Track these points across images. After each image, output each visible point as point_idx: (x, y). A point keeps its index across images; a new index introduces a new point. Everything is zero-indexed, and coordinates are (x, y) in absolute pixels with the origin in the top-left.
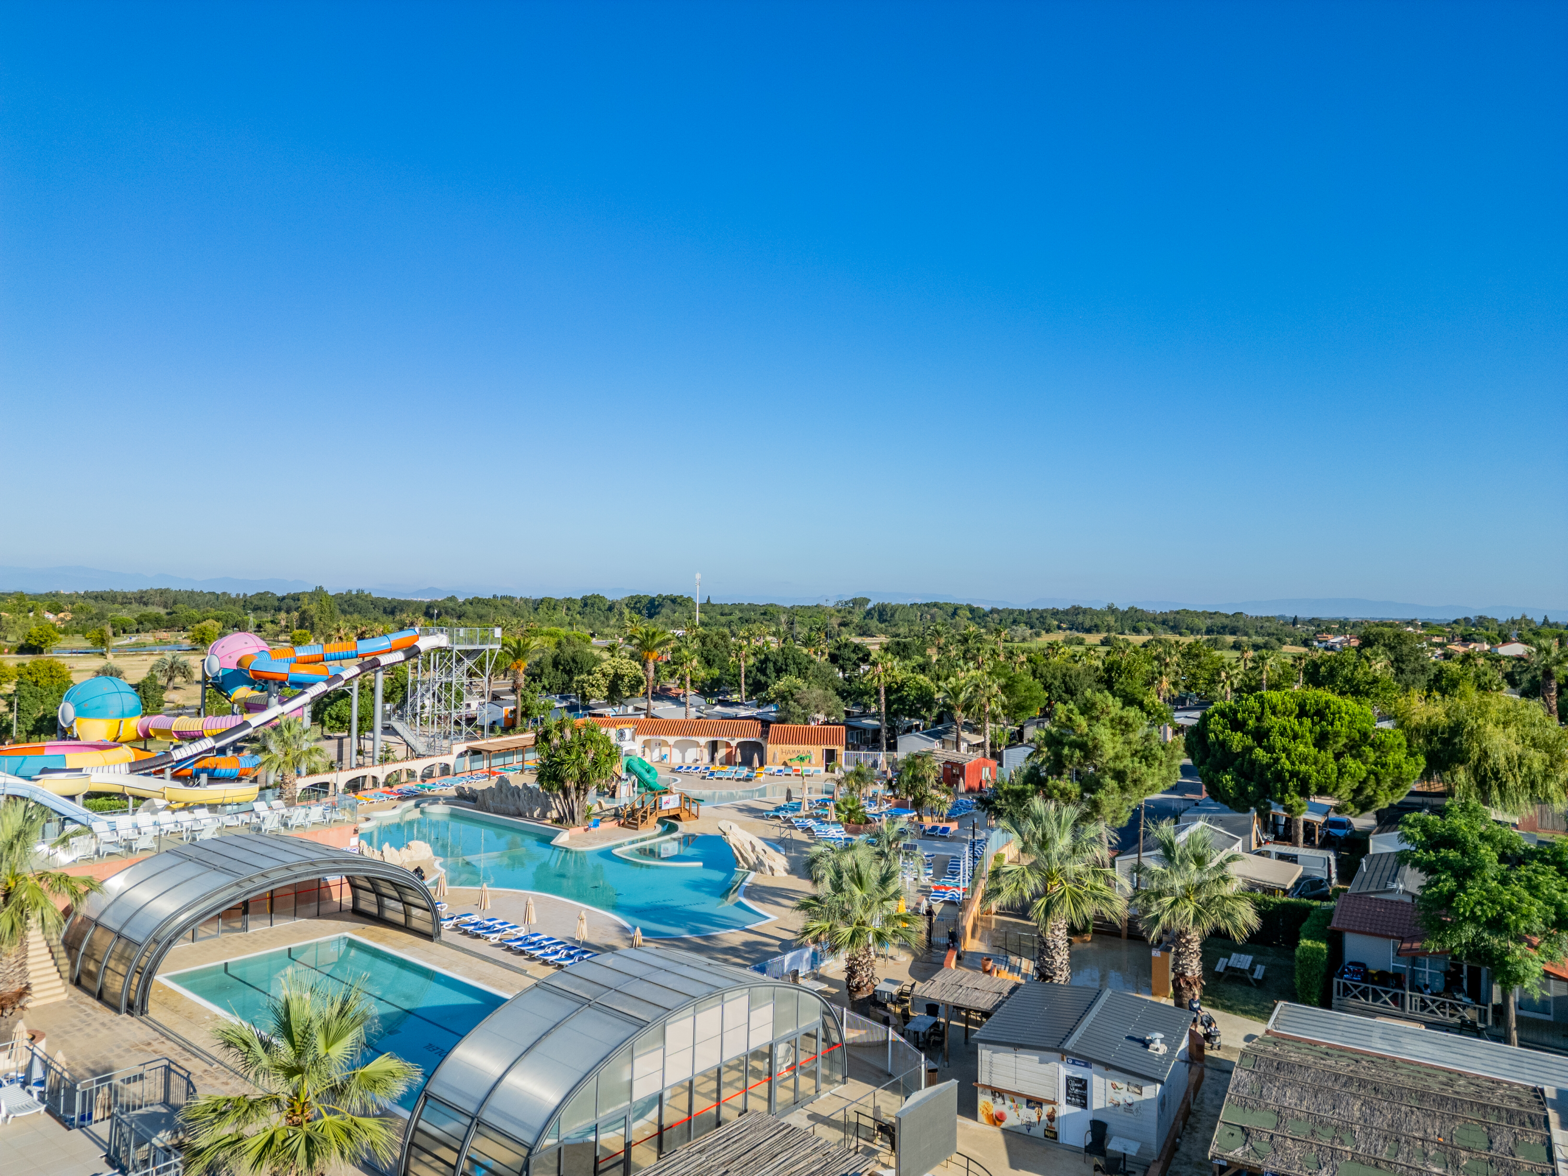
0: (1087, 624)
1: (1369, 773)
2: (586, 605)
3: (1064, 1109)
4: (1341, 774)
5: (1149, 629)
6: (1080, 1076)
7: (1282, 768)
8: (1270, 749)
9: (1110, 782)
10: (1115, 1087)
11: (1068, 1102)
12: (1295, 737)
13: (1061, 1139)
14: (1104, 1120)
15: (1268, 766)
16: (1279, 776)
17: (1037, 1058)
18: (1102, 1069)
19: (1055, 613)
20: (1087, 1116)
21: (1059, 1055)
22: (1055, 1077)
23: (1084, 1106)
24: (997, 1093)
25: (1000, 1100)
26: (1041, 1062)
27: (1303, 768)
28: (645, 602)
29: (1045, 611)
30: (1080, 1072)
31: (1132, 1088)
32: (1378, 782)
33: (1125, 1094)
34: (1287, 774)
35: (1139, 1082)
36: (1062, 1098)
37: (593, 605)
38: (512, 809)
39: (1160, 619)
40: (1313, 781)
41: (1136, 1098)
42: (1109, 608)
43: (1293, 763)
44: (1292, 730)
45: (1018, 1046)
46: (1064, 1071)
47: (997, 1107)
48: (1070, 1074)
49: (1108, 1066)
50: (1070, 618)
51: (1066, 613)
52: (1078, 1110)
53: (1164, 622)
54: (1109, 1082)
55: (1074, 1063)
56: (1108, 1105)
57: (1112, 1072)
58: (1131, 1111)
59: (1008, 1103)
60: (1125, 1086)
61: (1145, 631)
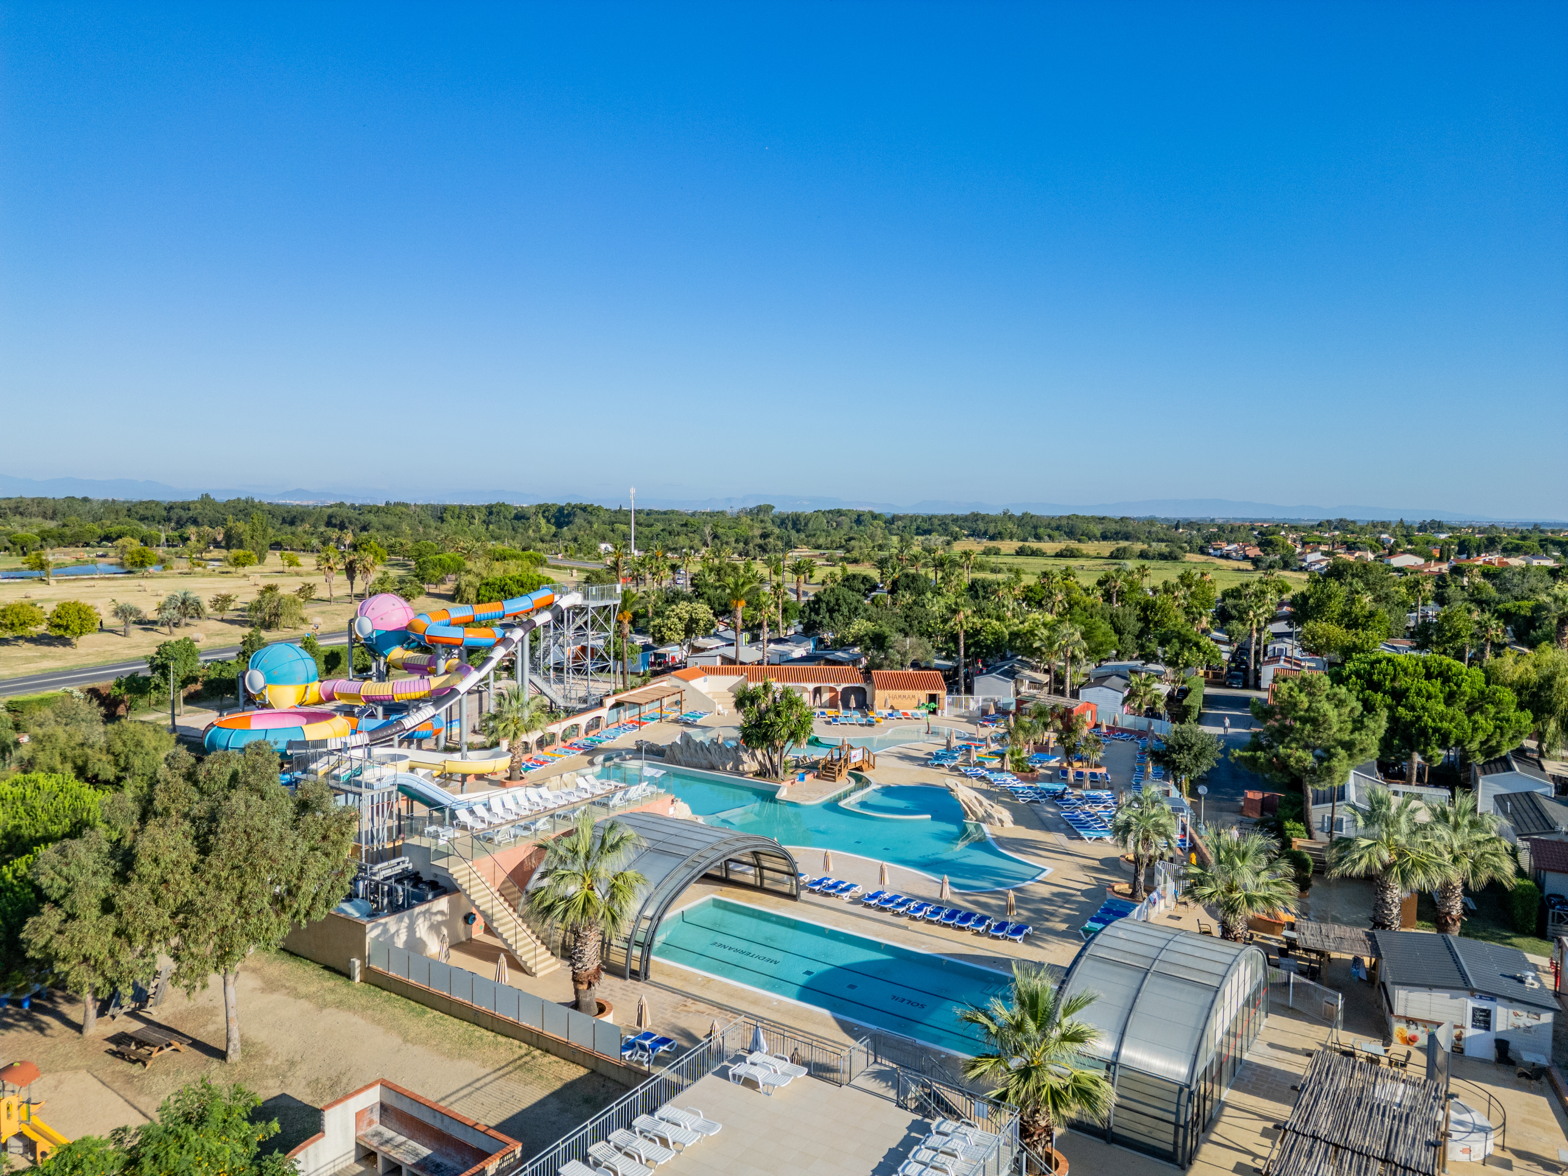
0: (992, 530)
1: (1496, 727)
2: (491, 513)
3: (1470, 1032)
4: (1475, 730)
5: (1049, 536)
6: (1485, 1007)
7: (1426, 725)
8: (1413, 708)
9: (1342, 752)
10: (1516, 1015)
11: (1473, 1026)
12: (1429, 697)
13: (1467, 1053)
14: (1506, 1039)
15: (1412, 724)
16: (1423, 731)
17: (1448, 995)
18: (1506, 1002)
19: (956, 520)
20: (1491, 1036)
21: (1468, 993)
22: (1464, 1008)
23: (1488, 1028)
24: (1410, 1021)
25: (1413, 1027)
26: (1452, 998)
27: (1445, 725)
28: (553, 510)
29: (945, 517)
30: (1485, 1005)
31: (1531, 1015)
32: (1502, 735)
33: (1525, 1019)
34: (1430, 731)
35: (1538, 1010)
36: (1469, 1023)
37: (498, 513)
38: (705, 763)
39: (1054, 524)
40: (1453, 736)
41: (1535, 1022)
42: (1005, 514)
43: (1434, 720)
44: (1427, 691)
45: (1431, 987)
46: (1471, 1004)
47: (1411, 1031)
48: (1476, 1006)
49: (1511, 1000)
50: (969, 524)
51: (965, 519)
52: (1482, 1032)
53: (1058, 528)
54: (1511, 1011)
55: (1481, 998)
56: (1510, 1028)
57: (1515, 1004)
58: (1530, 1032)
59: (1421, 1028)
60: (1525, 1014)
61: (1046, 538)
